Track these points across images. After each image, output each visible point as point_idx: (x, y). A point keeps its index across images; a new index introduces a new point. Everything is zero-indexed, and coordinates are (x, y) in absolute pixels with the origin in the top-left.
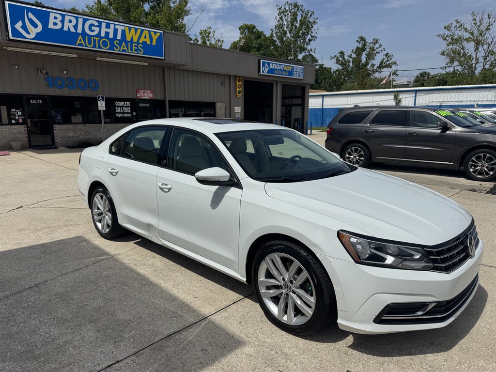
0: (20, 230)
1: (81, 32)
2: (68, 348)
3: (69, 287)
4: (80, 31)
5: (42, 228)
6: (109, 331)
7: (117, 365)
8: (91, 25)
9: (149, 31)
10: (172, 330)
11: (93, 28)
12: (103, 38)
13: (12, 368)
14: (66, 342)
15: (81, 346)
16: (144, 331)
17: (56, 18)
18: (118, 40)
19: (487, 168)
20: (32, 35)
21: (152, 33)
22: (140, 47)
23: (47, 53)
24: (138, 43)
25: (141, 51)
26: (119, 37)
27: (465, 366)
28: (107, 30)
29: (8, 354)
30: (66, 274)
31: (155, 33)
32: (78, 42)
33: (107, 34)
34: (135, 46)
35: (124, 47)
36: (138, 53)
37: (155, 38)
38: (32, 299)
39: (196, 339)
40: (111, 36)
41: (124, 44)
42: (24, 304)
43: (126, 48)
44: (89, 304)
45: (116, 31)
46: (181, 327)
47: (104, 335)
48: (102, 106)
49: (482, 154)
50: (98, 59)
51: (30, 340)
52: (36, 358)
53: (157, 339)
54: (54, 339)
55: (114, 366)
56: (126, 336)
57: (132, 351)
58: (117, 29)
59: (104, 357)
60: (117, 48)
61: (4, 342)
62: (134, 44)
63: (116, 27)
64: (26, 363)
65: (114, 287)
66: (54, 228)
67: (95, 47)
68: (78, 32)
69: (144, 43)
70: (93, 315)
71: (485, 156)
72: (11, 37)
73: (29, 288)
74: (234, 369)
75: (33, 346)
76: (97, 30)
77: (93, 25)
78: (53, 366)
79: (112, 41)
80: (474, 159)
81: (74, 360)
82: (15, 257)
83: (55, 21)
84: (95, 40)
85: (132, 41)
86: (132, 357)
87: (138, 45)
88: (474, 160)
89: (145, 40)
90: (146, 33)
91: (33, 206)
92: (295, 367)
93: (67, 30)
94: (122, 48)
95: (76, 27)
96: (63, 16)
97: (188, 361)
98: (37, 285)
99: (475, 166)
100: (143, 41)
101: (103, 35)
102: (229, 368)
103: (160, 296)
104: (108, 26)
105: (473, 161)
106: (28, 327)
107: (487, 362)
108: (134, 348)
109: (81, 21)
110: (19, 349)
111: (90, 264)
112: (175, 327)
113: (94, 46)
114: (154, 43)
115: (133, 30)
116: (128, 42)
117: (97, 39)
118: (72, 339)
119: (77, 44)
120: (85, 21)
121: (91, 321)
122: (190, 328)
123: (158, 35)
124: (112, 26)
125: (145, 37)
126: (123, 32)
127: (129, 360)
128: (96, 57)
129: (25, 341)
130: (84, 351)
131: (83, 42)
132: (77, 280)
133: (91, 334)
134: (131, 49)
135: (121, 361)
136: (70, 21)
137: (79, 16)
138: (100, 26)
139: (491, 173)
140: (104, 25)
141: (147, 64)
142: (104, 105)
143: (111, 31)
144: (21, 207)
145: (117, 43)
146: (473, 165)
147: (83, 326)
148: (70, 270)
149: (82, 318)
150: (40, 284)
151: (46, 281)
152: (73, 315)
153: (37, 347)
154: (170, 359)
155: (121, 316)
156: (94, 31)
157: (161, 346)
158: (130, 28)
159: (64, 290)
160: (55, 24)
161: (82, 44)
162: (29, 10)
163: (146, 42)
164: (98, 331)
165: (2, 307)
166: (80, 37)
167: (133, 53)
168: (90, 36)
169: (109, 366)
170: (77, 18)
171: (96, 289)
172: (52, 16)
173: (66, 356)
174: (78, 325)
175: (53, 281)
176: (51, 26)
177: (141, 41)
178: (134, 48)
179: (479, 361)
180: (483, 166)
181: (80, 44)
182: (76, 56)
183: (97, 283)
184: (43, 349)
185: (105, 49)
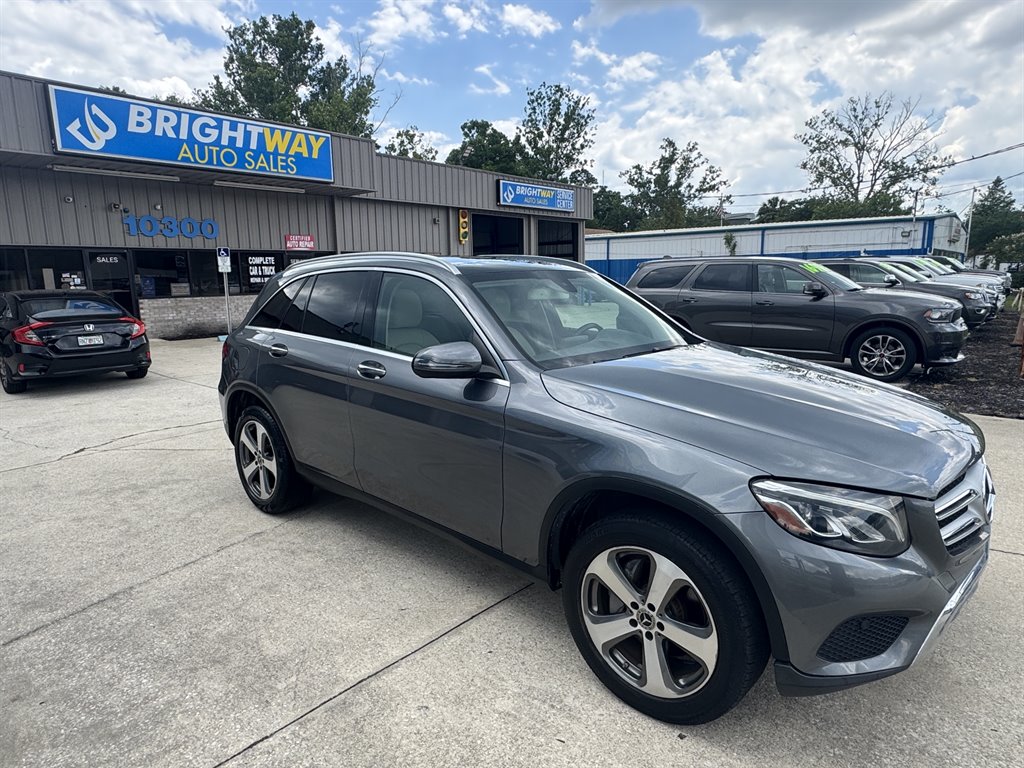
0: (80, 493)
1: (185, 138)
2: (173, 715)
3: (174, 597)
4: (184, 135)
5: (122, 489)
6: (249, 679)
7: (266, 743)
8: (205, 126)
9: (306, 135)
10: (364, 673)
11: (207, 131)
12: (225, 147)
13: (70, 757)
14: (170, 704)
15: (197, 710)
16: (312, 675)
17: (140, 114)
18: (252, 151)
19: (890, 359)
20: (99, 145)
21: (312, 139)
22: (291, 161)
23: (126, 174)
24: (287, 155)
25: (292, 169)
26: (253, 145)
27: (881, 716)
28: (233, 134)
29: (63, 731)
30: (167, 572)
31: (317, 137)
32: (182, 155)
33: (232, 140)
34: (282, 160)
35: (262, 162)
36: (288, 173)
37: (316, 146)
38: (105, 623)
39: (408, 687)
40: (240, 144)
41: (262, 156)
42: (91, 632)
43: (265, 165)
44: (211, 628)
45: (247, 135)
46: (378, 666)
47: (240, 686)
48: (224, 265)
49: (880, 337)
50: (217, 183)
51: (102, 702)
52: (114, 737)
53: (337, 690)
54: (147, 698)
55: (259, 745)
56: (280, 686)
57: (292, 716)
58: (250, 132)
59: (242, 729)
60: (250, 164)
61: (53, 709)
62: (279, 157)
63: (248, 129)
64: (95, 748)
65: (256, 594)
66: (143, 487)
67: (213, 165)
68: (181, 137)
69: (298, 155)
70: (219, 649)
71: (885, 340)
72: (60, 148)
73: (99, 602)
74: (479, 742)
75: (108, 714)
76: (215, 133)
77: (208, 126)
78: (146, 751)
79: (241, 152)
80: (866, 344)
81: (186, 736)
82: (73, 544)
83: (140, 119)
84: (211, 152)
85: (276, 153)
86: (292, 727)
87: (287, 158)
88: (868, 345)
89: (299, 150)
90: (300, 137)
91: (104, 448)
92: (588, 733)
93: (161, 135)
94: (259, 164)
95: (176, 129)
96: (154, 111)
97: (394, 729)
98: (113, 596)
99: (870, 357)
100: (296, 153)
101: (225, 141)
102: (470, 739)
103: (339, 608)
104: (233, 127)
105: (865, 348)
106: (98, 677)
107: (917, 706)
108: (295, 708)
109: (185, 119)
110: (82, 721)
111: (210, 552)
112: (369, 666)
113: (210, 162)
114: (315, 155)
115: (278, 133)
116: (271, 153)
117: (215, 149)
118: (181, 696)
119: (179, 158)
120: (193, 118)
121: (215, 662)
122: (397, 667)
123: (321, 140)
124: (241, 127)
125: (300, 145)
126: (261, 136)
127: (286, 734)
128: (213, 180)
129: (94, 704)
130: (204, 718)
131: (189, 155)
132: (188, 583)
133: (216, 686)
134: (276, 167)
135: (271, 735)
136: (167, 119)
137: (182, 110)
138: (219, 127)
139: (897, 368)
140: (226, 125)
141: (303, 191)
142: (228, 263)
143: (239, 135)
144: (82, 450)
145: (249, 156)
146: (865, 355)
147: (200, 671)
148: (175, 566)
149: (198, 656)
150: (119, 593)
151: (131, 588)
152: (181, 651)
153: (116, 715)
154: (362, 727)
155: (270, 649)
156: (209, 135)
157: (344, 704)
158: (272, 131)
159: (164, 602)
160: (140, 124)
161: (189, 158)
162: (93, 100)
163: (301, 154)
164: (229, 680)
165: (50, 641)
166: (185, 146)
167: (278, 172)
168: (202, 145)
169: (251, 747)
170: (179, 114)
171: (223, 600)
172: (134, 110)
173: (171, 730)
174: (191, 670)
175: (143, 588)
176: (132, 128)
177: (291, 153)
178: (280, 163)
179: (904, 705)
180: (882, 356)
181: (185, 159)
182: (177, 179)
183: (224, 589)
184: (128, 718)
185: (229, 167)
